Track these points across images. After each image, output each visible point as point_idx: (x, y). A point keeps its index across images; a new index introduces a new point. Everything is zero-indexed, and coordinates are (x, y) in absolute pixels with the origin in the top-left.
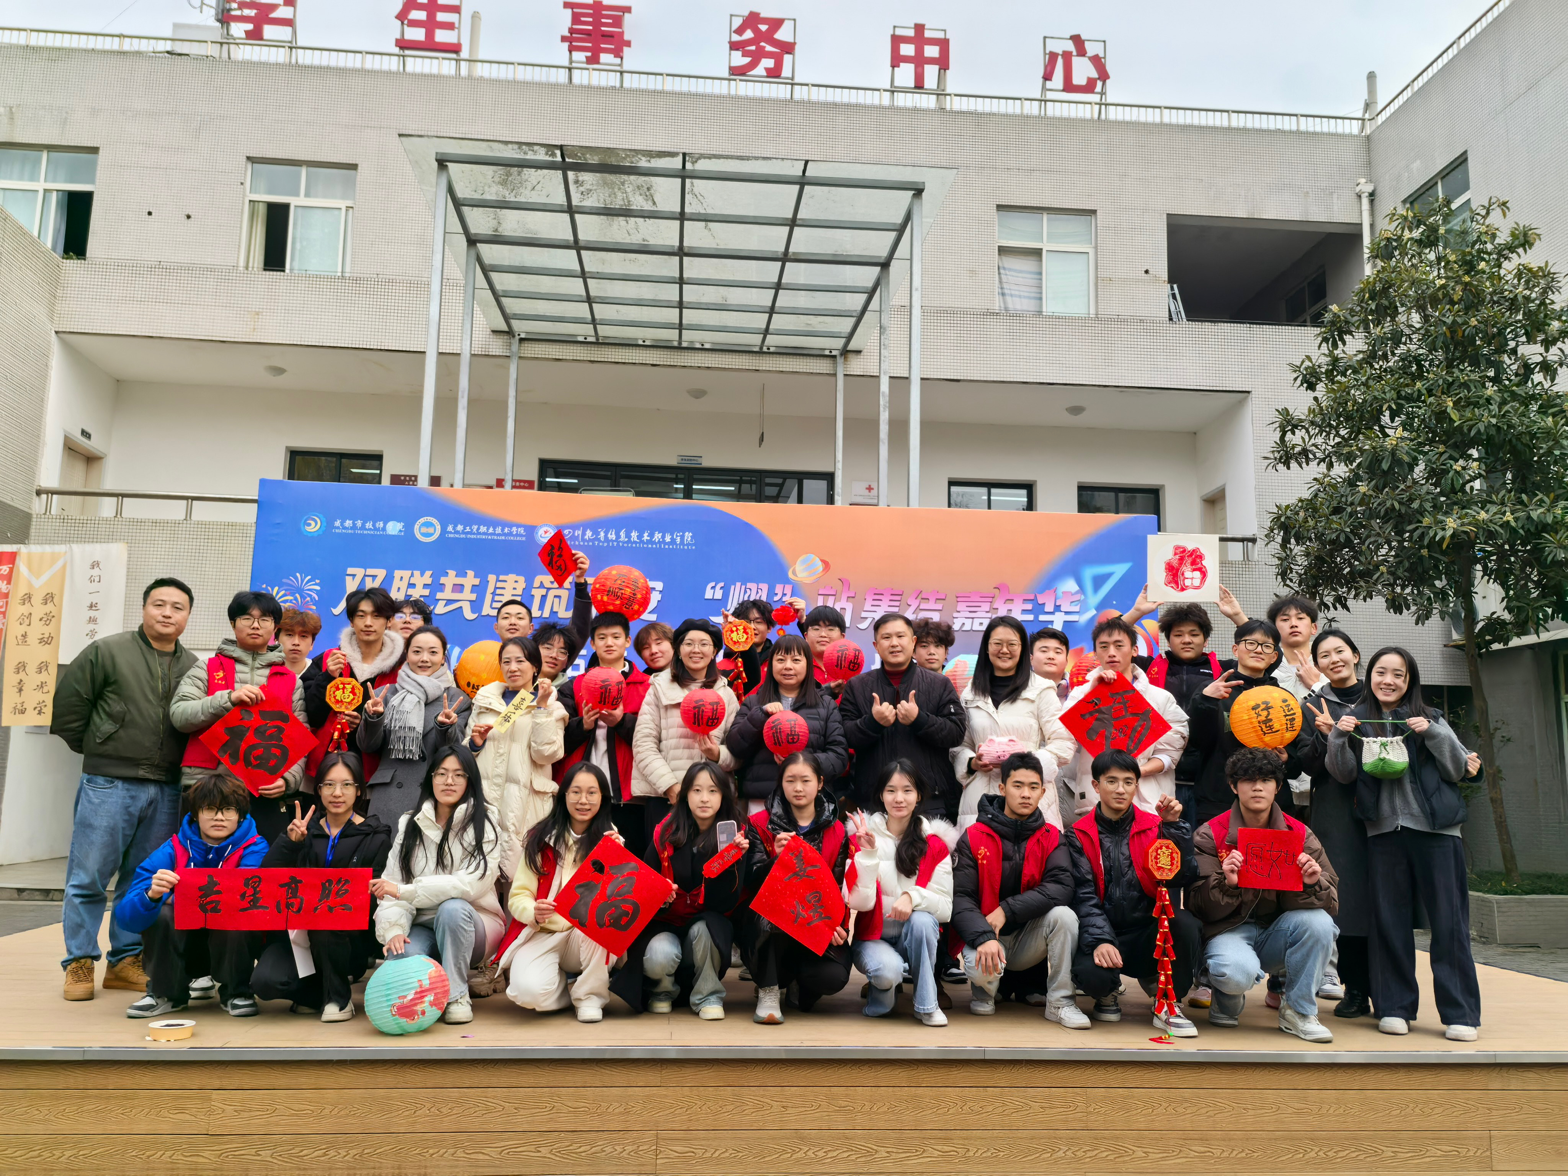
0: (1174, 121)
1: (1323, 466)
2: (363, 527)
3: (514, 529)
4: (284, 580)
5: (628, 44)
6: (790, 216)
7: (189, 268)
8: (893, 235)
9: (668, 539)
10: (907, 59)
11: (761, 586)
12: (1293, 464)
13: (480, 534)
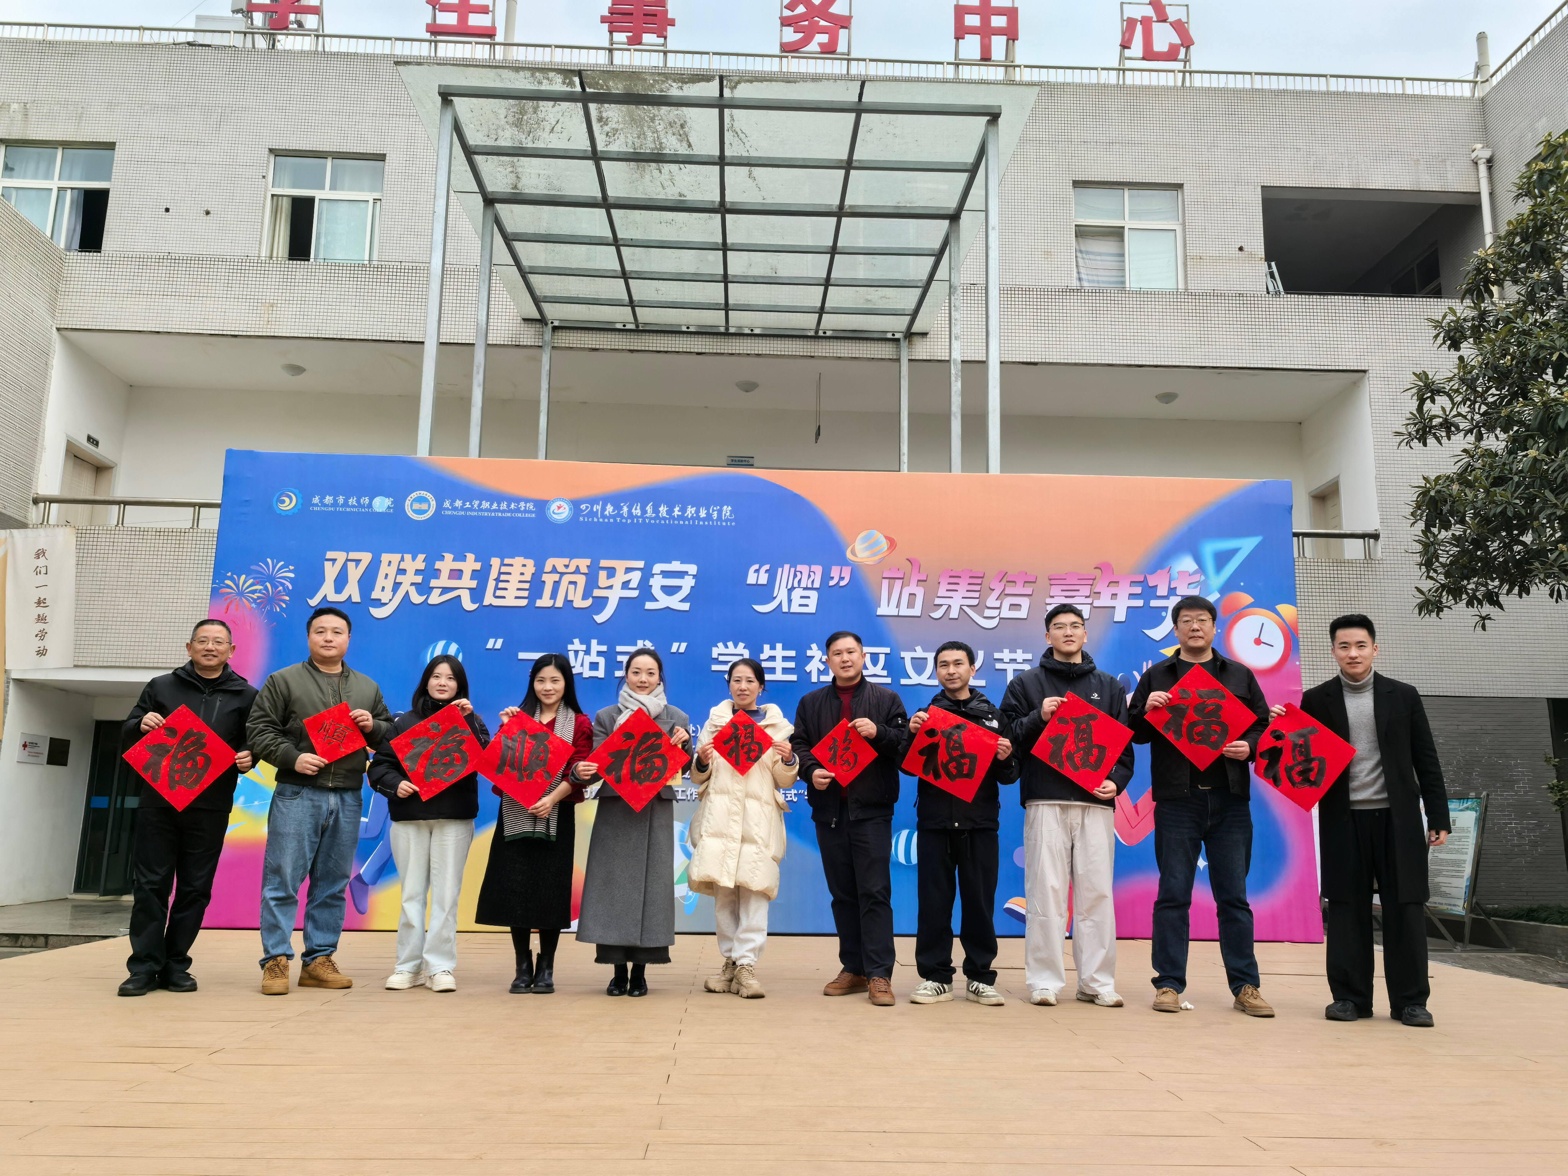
0: (1266, 86)
1: (1471, 438)
2: (346, 504)
3: (522, 504)
4: (253, 567)
5: (672, 23)
6: (845, 157)
7: (199, 259)
8: (965, 176)
9: (703, 514)
10: (972, 31)
11: (814, 568)
12: (1431, 441)
13: (482, 510)
